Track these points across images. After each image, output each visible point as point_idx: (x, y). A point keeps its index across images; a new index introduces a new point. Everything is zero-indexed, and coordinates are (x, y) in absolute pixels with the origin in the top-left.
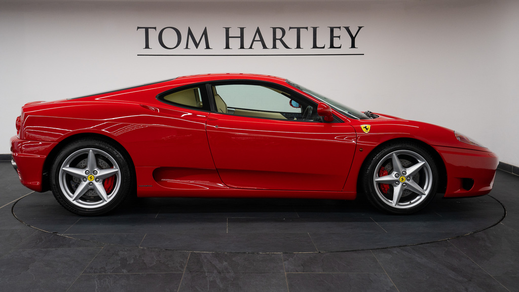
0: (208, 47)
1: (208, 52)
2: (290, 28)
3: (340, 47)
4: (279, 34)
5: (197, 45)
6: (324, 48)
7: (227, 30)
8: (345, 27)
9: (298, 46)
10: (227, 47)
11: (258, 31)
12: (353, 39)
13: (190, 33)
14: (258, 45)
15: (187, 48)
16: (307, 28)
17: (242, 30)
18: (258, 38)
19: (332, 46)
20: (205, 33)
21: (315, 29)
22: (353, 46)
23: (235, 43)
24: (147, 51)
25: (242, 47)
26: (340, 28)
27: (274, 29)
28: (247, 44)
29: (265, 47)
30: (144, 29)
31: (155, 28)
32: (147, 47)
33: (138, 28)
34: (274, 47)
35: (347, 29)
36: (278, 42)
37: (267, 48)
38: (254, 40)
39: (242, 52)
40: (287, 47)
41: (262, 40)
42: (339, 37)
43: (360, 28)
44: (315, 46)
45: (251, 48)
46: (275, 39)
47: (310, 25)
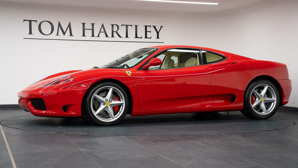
0: (71, 35)
1: (71, 38)
2: (122, 25)
3: (151, 38)
4: (115, 28)
5: (64, 33)
6: (141, 38)
7: (84, 24)
8: (153, 26)
9: (127, 37)
10: (84, 35)
11: (103, 26)
12: (158, 33)
13: (59, 25)
14: (103, 35)
15: (57, 35)
16: (132, 26)
17: (93, 25)
18: (102, 30)
19: (146, 37)
20: (69, 26)
21: (136, 26)
22: (158, 37)
23: (88, 33)
24: (30, 36)
25: (93, 36)
26: (150, 26)
27: (113, 25)
28: (96, 34)
29: (107, 36)
30: (29, 21)
31: (36, 21)
32: (30, 33)
33: (24, 20)
34: (113, 36)
35: (154, 27)
36: (115, 34)
37: (108, 37)
38: (100, 32)
39: (93, 39)
40: (120, 37)
41: (105, 32)
42: (150, 32)
43: (161, 27)
44: (136, 37)
45: (98, 36)
46: (113, 32)
47: (134, 24)
